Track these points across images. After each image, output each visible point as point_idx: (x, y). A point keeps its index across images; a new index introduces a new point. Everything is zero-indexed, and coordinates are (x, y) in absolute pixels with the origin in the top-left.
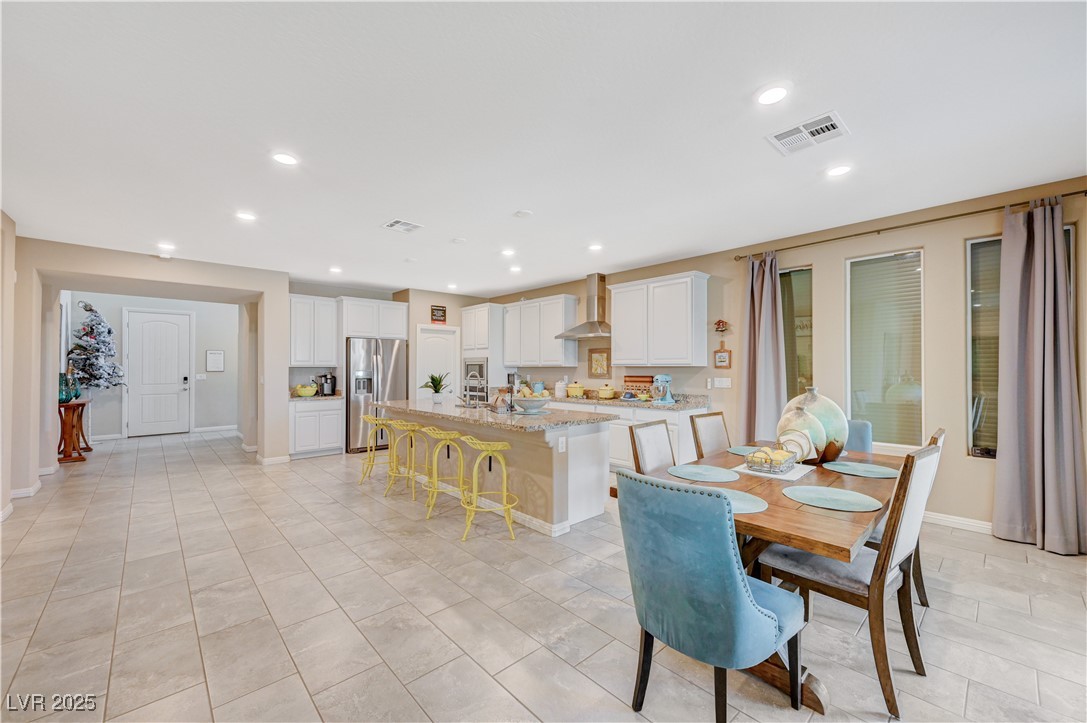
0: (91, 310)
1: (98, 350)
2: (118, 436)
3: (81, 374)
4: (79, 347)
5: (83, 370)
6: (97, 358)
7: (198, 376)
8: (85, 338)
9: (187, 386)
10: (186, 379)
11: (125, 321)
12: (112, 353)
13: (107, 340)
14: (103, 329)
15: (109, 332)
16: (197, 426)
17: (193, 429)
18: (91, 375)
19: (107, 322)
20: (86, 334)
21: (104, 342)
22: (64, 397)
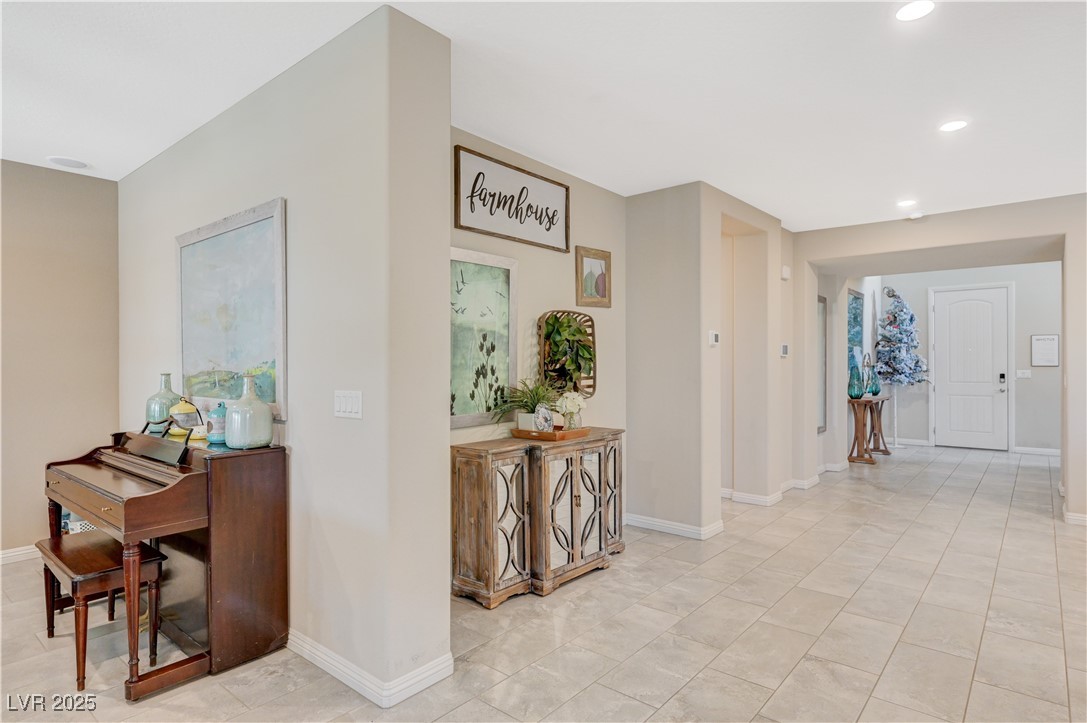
0: (893, 296)
1: (900, 341)
2: (924, 442)
3: (885, 368)
4: (885, 338)
5: (887, 364)
6: (899, 349)
7: (1020, 373)
8: (888, 328)
9: (1004, 386)
10: (1002, 376)
11: (932, 303)
12: (915, 343)
13: (909, 328)
14: (905, 316)
15: (911, 319)
16: (1018, 444)
17: (1014, 448)
18: (895, 370)
19: (910, 308)
20: (890, 324)
21: (906, 331)
22: (856, 392)
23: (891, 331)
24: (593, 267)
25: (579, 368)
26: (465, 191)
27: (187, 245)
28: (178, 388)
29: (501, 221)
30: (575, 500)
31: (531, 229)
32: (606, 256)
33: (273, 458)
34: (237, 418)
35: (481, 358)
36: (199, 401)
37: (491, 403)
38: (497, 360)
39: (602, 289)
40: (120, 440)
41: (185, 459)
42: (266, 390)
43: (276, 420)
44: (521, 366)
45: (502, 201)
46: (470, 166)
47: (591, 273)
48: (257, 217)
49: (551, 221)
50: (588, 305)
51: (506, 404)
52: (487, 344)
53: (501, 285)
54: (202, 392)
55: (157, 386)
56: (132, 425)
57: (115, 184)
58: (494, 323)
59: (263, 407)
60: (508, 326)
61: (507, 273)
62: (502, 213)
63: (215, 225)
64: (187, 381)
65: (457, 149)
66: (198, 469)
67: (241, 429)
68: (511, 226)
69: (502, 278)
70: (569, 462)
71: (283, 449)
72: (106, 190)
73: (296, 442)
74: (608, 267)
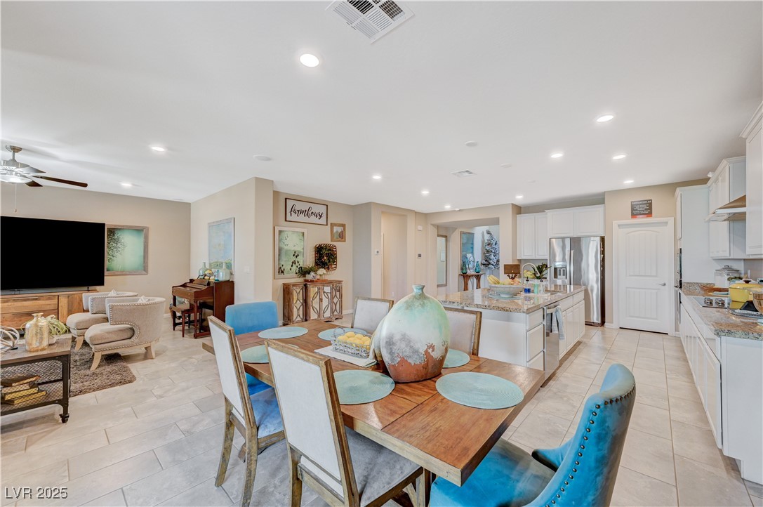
15: (496, 243)
22: (464, 271)
23: (488, 248)
24: (337, 229)
25: (329, 262)
26: (289, 210)
27: (211, 226)
28: (207, 267)
29: (302, 218)
30: (321, 300)
31: (313, 219)
32: (344, 226)
33: (230, 284)
34: (221, 273)
35: (294, 258)
36: (213, 270)
37: (297, 271)
38: (300, 259)
39: (342, 236)
40: (192, 281)
41: (209, 284)
42: (229, 266)
43: (231, 274)
44: (308, 260)
45: (302, 212)
46: (290, 203)
47: (337, 232)
48: (228, 221)
49: (321, 216)
50: (335, 241)
51: (303, 272)
52: (296, 254)
53: (301, 237)
54: (214, 268)
55: (202, 266)
56: (195, 277)
57: (189, 204)
58: (298, 249)
59: (228, 271)
60: (303, 249)
61: (303, 233)
62: (302, 216)
63: (217, 222)
64: (210, 264)
65: (286, 199)
66: (211, 285)
67: (222, 276)
68: (306, 219)
69: (302, 234)
70: (319, 289)
71: (233, 282)
72: (187, 206)
73: (236, 280)
74: (344, 229)
